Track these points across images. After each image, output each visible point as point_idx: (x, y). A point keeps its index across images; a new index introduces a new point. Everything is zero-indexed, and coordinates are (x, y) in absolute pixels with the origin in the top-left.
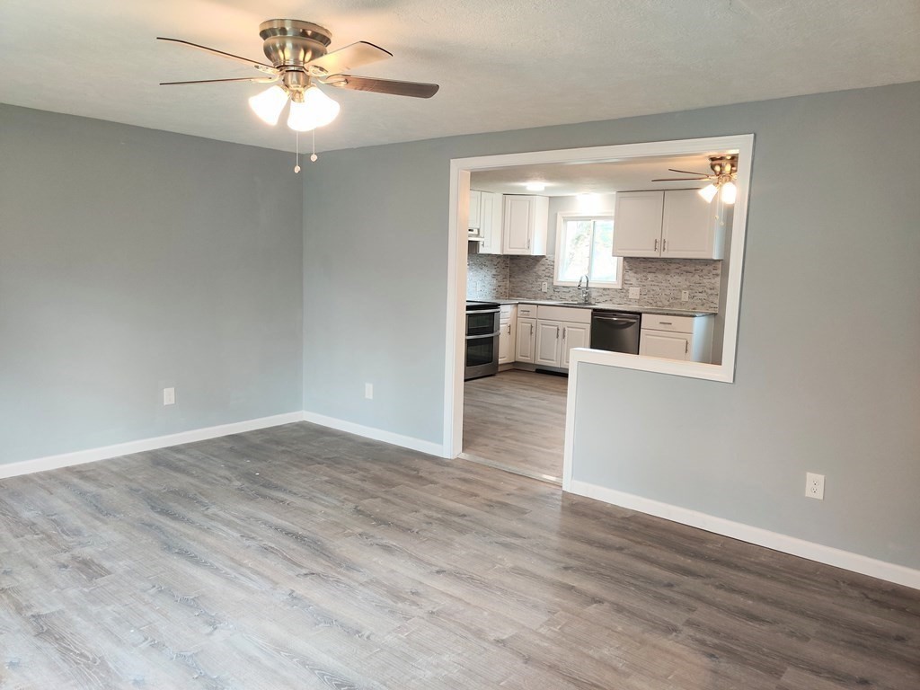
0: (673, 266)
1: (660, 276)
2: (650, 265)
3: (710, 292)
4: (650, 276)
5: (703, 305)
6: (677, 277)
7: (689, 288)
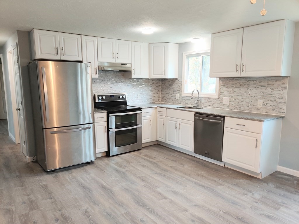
0: (252, 82)
1: (243, 90)
2: (236, 82)
3: (279, 101)
4: (236, 90)
5: (274, 110)
6: (254, 90)
7: (263, 98)
